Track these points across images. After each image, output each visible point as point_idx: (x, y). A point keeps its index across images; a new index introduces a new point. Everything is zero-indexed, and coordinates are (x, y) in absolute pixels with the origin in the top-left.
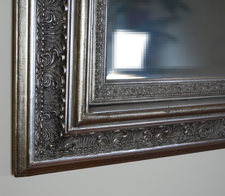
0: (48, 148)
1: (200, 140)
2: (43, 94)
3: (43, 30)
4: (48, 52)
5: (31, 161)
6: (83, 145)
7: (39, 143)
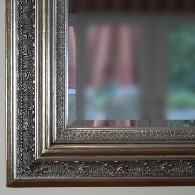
0: (27, 169)
1: (163, 176)
2: (22, 135)
3: (22, 95)
4: (25, 108)
5: (15, 177)
6: (54, 170)
7: (20, 166)
